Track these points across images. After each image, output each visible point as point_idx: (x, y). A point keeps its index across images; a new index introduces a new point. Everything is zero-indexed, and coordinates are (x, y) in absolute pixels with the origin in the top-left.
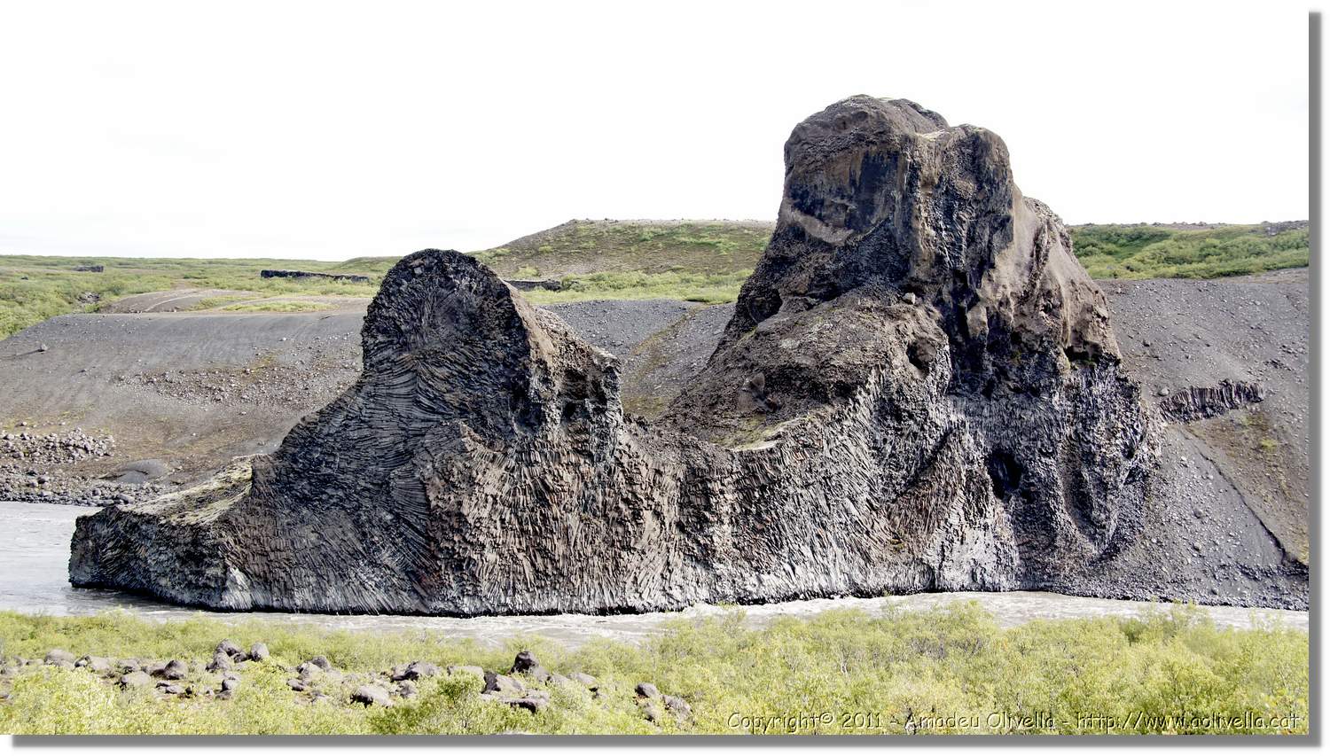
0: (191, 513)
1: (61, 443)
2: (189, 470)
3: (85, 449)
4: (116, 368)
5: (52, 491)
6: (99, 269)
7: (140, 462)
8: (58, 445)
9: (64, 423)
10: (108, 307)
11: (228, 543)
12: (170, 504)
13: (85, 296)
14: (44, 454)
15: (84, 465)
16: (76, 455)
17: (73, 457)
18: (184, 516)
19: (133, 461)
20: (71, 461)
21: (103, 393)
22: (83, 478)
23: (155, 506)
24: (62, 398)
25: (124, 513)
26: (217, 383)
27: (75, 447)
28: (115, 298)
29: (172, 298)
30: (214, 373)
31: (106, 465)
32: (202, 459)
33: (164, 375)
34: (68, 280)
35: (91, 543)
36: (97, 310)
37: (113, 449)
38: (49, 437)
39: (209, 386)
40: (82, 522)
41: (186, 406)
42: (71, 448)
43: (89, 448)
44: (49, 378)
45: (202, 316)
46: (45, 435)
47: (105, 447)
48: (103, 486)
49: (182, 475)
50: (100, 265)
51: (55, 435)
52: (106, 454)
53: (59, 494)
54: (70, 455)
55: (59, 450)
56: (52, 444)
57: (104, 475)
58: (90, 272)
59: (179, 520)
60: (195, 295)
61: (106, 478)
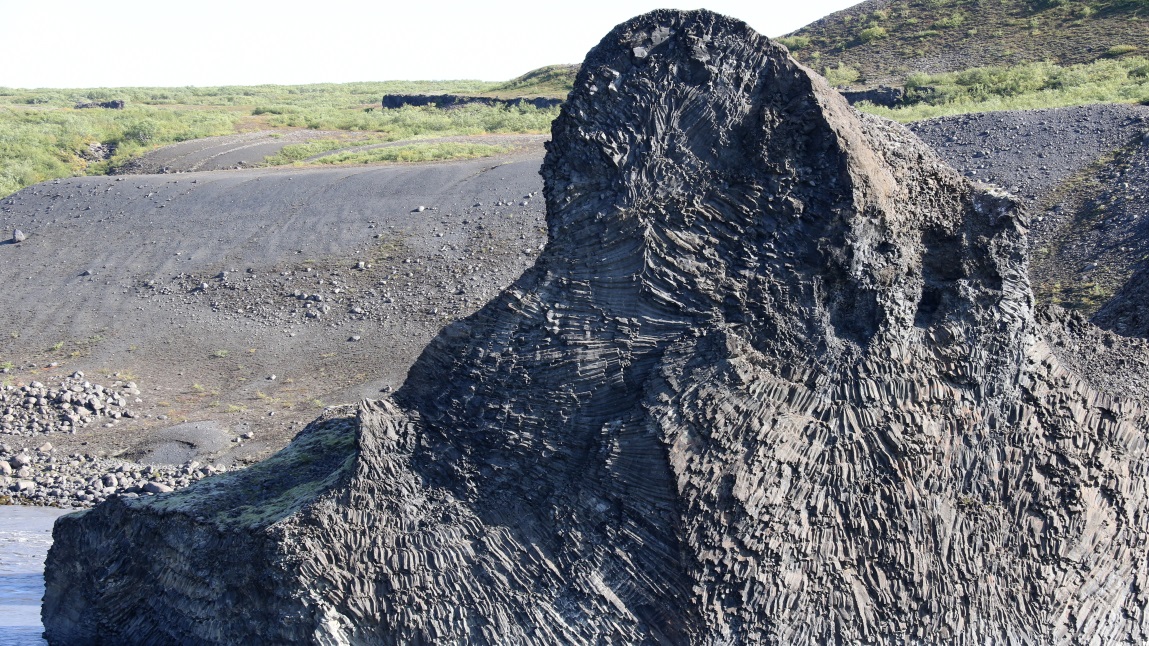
0: (251, 508)
1: (48, 397)
2: (265, 439)
3: (89, 406)
4: (138, 266)
5: (34, 480)
6: (114, 105)
7: (182, 426)
8: (43, 401)
9: (54, 364)
10: (130, 166)
11: (316, 560)
12: (215, 493)
13: (90, 150)
14: (22, 417)
15: (88, 434)
16: (75, 418)
17: (70, 420)
18: (239, 514)
19: (172, 424)
20: (66, 428)
21: (120, 311)
22: (86, 457)
23: (188, 498)
24: (50, 320)
25: (135, 510)
26: (309, 287)
27: (75, 403)
28: (140, 151)
29: (233, 146)
30: (306, 270)
31: (123, 433)
32: (287, 418)
33: (221, 276)
34: (62, 123)
35: (79, 568)
36: (111, 171)
37: (137, 406)
38: (28, 389)
39: (297, 292)
40: (62, 528)
41: (257, 328)
42: (66, 406)
43: (97, 405)
44: (29, 289)
45: (280, 174)
46: (21, 384)
47: (123, 403)
48: (120, 470)
49: (253, 447)
50: (117, 99)
51: (38, 384)
52: (126, 415)
53: (45, 486)
54: (64, 418)
55: (45, 408)
56: (33, 400)
57: (121, 451)
58: (102, 109)
59: (230, 520)
60: (271, 141)
61: (126, 455)
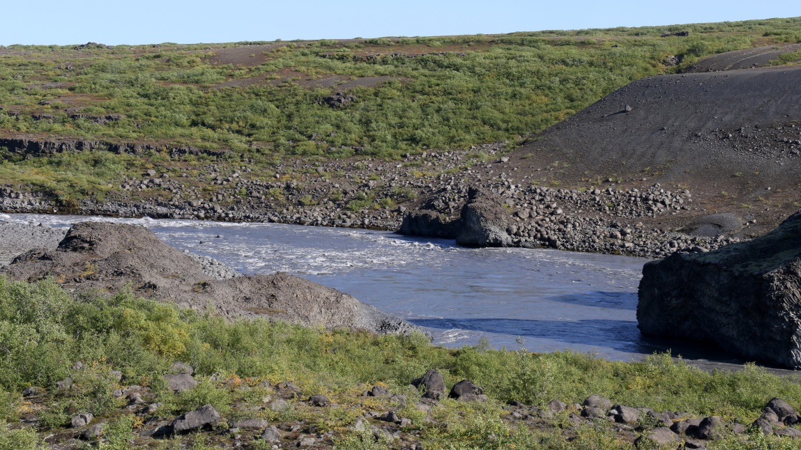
0: (754, 263)
1: (641, 197)
2: (763, 224)
3: (663, 203)
4: (692, 125)
5: (633, 242)
6: (683, 34)
7: (714, 215)
8: (638, 199)
9: (645, 179)
10: (690, 68)
11: (794, 295)
12: (733, 253)
13: (668, 60)
14: (627, 208)
15: (662, 218)
16: (655, 209)
17: (652, 210)
18: (747, 266)
19: (709, 214)
20: (650, 214)
21: (681, 150)
22: (661, 230)
23: (717, 255)
24: (643, 155)
25: (687, 261)
26: (794, 136)
27: (655, 201)
28: (696, 59)
29: (751, 55)
30: (791, 126)
31: (681, 218)
32: (777, 212)
33: (739, 130)
34: (654, 45)
35: (656, 291)
36: (679, 71)
37: (689, 203)
38: (630, 192)
39: (785, 139)
40: (648, 269)
41: (762, 160)
42: (650, 202)
43: (667, 202)
44: (632, 137)
45: (778, 70)
46: (627, 190)
47: (681, 201)
48: (679, 238)
49: (756, 228)
50: (685, 31)
51: (636, 190)
52: (683, 208)
53: (639, 245)
54: (649, 209)
55: (639, 203)
56: (633, 199)
57: (680, 228)
58: (676, 37)
59: (741, 269)
60: (774, 51)
61: (682, 231)
